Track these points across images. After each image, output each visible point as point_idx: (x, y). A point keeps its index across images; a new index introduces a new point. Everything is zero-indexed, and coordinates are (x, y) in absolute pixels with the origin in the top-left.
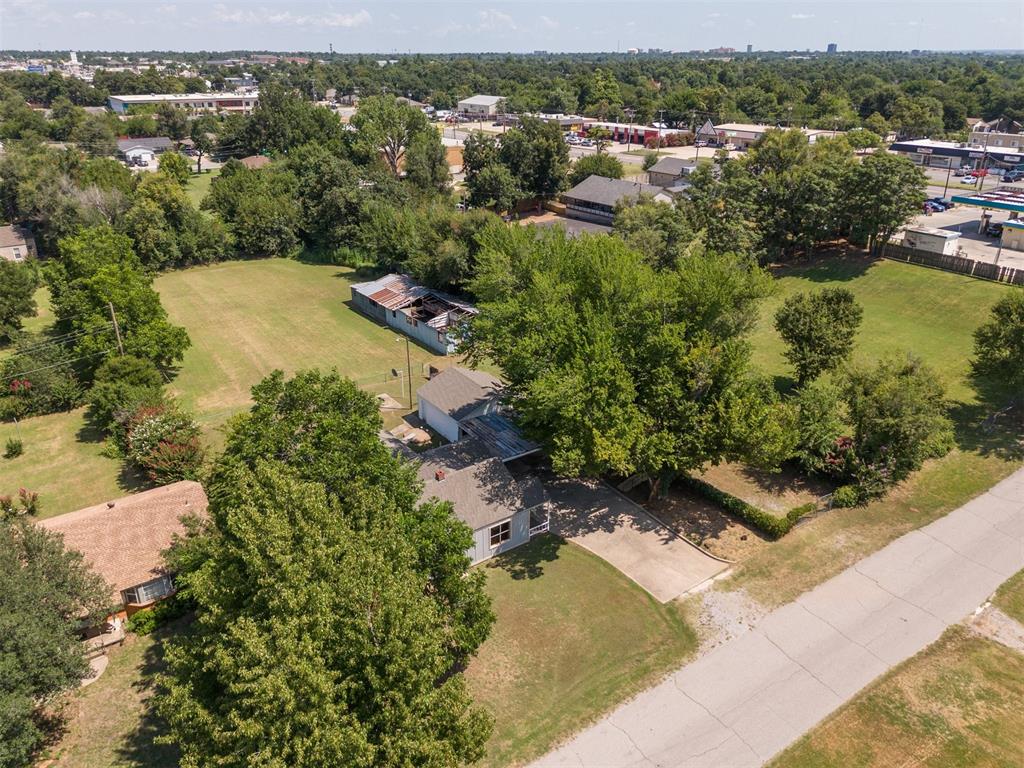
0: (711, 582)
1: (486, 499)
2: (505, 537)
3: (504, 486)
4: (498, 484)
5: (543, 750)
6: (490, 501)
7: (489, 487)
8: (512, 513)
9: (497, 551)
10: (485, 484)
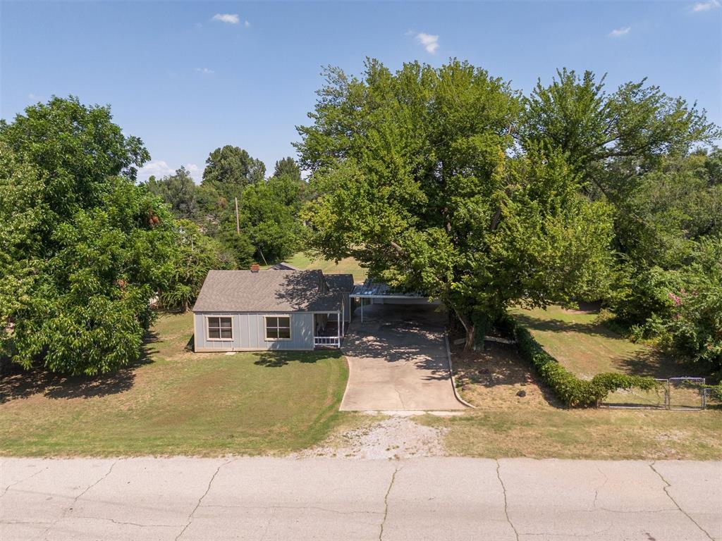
0: (424, 413)
1: (280, 295)
2: (285, 334)
3: (305, 290)
4: (299, 287)
5: (40, 454)
6: (281, 296)
7: (291, 287)
8: (292, 309)
9: (273, 345)
10: (288, 285)
